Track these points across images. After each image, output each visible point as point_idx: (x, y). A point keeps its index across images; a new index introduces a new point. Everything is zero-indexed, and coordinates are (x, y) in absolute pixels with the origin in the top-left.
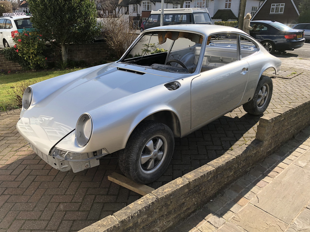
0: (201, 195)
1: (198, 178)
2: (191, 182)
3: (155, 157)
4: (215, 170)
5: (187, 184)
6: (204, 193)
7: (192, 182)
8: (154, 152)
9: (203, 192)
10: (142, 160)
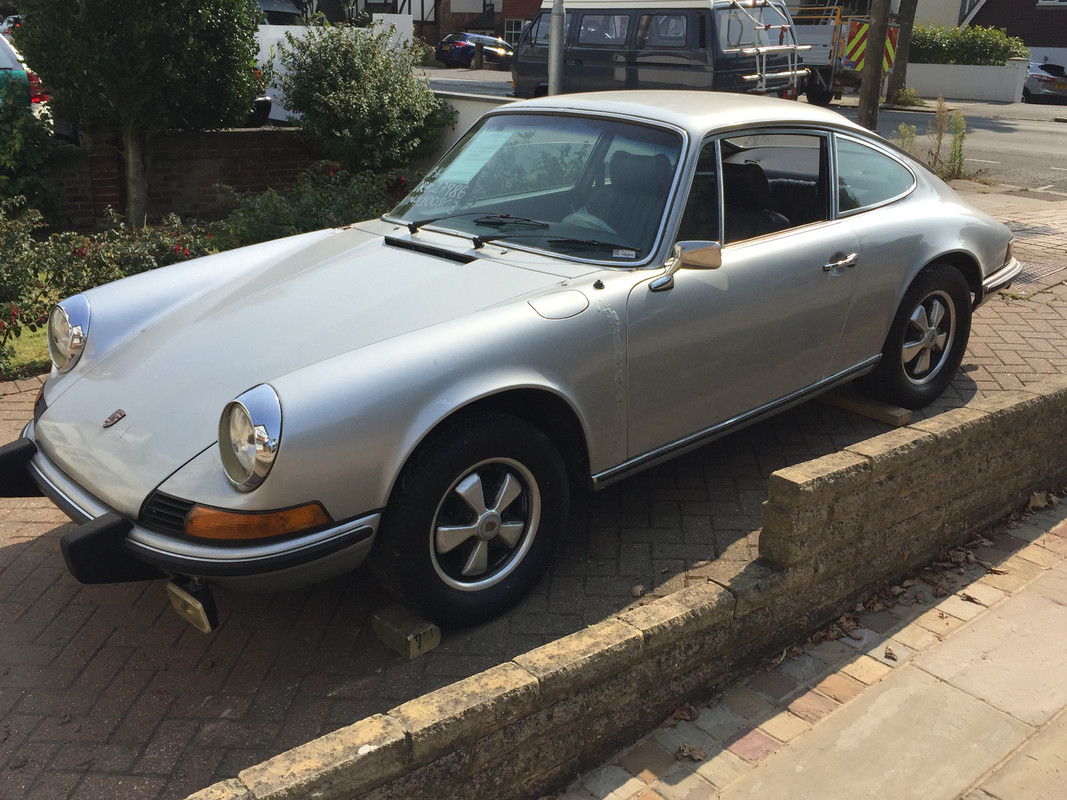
0: (473, 787)
1: (450, 719)
2: (417, 734)
3: (491, 534)
4: (535, 686)
5: (397, 745)
6: (490, 780)
7: (423, 735)
8: (485, 514)
9: (483, 775)
10: (441, 540)
